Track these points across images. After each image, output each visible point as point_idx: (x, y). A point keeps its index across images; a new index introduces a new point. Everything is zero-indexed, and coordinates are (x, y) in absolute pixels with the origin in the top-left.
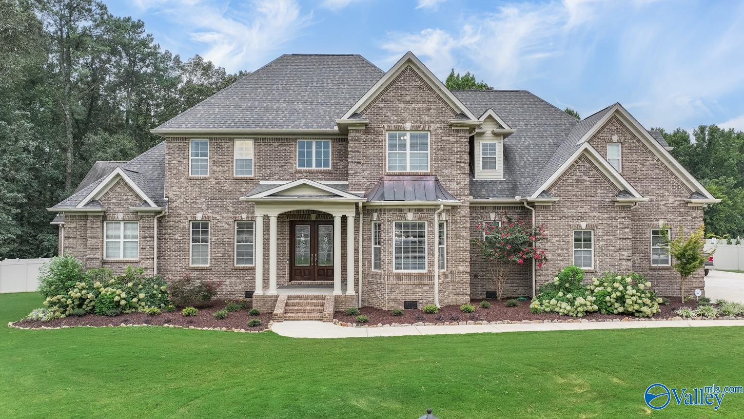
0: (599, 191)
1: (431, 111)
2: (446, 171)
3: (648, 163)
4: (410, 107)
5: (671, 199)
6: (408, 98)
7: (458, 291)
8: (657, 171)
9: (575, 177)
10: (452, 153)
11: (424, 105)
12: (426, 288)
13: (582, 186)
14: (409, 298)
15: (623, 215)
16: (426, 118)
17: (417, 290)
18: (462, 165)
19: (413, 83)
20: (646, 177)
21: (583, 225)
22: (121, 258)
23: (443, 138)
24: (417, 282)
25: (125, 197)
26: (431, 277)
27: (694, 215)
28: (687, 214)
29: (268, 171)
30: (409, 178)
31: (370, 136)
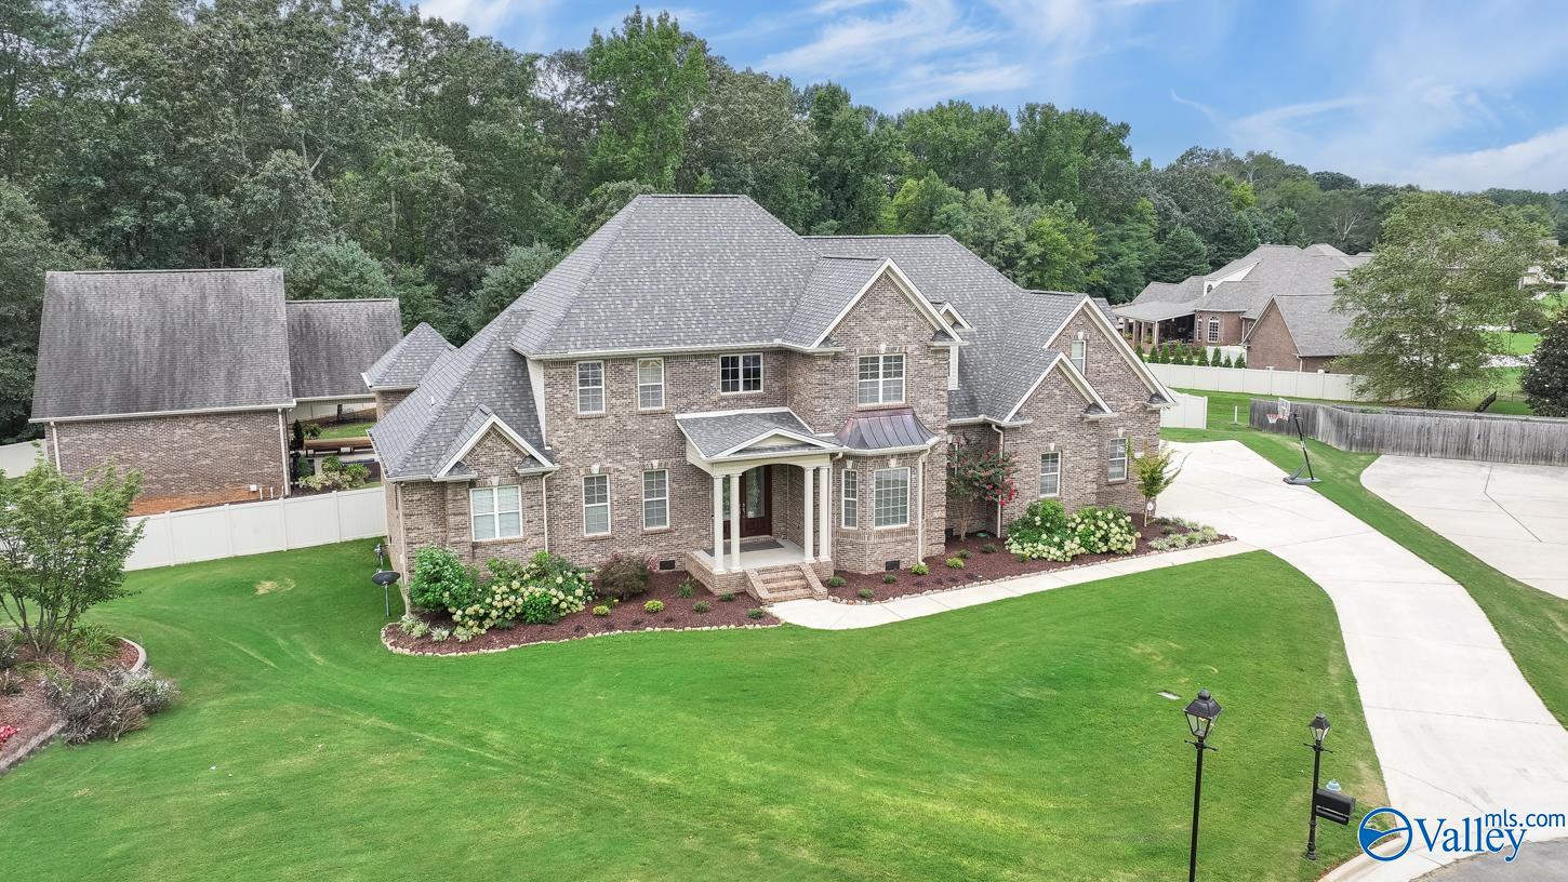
0: (1069, 406)
1: (908, 328)
2: (921, 401)
3: (1111, 363)
4: (885, 325)
5: (1132, 403)
6: (883, 313)
7: (934, 541)
8: (1120, 372)
9: (1046, 392)
10: (930, 378)
11: (901, 322)
12: (908, 544)
13: (1053, 401)
14: (891, 558)
15: (1091, 432)
16: (902, 337)
17: (899, 548)
18: (941, 393)
19: (888, 294)
20: (1109, 379)
21: (1052, 446)
22: (498, 537)
23: (921, 361)
24: (899, 538)
25: (499, 454)
26: (914, 532)
27: (1152, 420)
28: (1146, 419)
29: (685, 401)
30: (884, 412)
31: (839, 364)
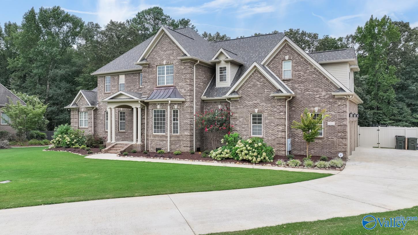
0: (266, 90)
1: (174, 54)
2: (180, 84)
3: (308, 71)
4: (165, 53)
5: (324, 93)
6: (165, 49)
8: (314, 76)
9: (252, 83)
10: (182, 74)
11: (171, 51)
12: (165, 142)
13: (256, 88)
14: (158, 147)
15: (280, 104)
16: (172, 58)
17: (161, 143)
18: (187, 80)
19: (167, 41)
20: (306, 80)
21: (256, 110)
22: (84, 127)
23: (179, 67)
24: (161, 139)
26: (167, 137)
28: (335, 103)
30: (163, 88)
31: (150, 69)
